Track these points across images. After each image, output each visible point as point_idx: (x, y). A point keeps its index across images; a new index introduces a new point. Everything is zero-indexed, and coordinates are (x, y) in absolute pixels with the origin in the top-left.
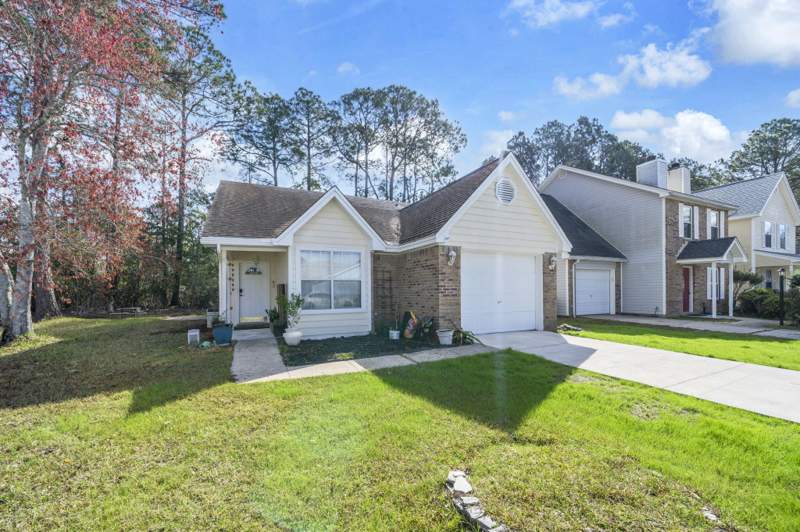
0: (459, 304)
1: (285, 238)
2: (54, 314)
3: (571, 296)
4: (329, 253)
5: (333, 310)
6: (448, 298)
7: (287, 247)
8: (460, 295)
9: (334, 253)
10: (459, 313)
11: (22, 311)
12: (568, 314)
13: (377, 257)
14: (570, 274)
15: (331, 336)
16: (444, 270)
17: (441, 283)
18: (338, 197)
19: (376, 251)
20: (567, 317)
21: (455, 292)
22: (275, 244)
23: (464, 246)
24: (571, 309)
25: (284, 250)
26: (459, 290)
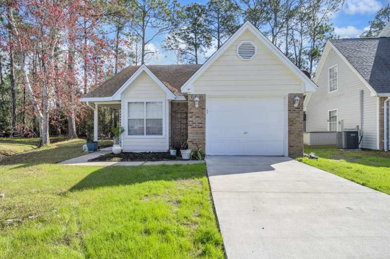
0: (204, 133)
1: (117, 96)
2: (74, 137)
3: (382, 131)
4: (143, 103)
5: (145, 136)
6: (195, 129)
7: (120, 101)
8: (205, 127)
9: (147, 103)
10: (204, 140)
11: (45, 134)
12: (378, 148)
13: (172, 104)
14: (382, 110)
15: (144, 151)
16: (192, 111)
17: (190, 119)
18: (146, 71)
19: (172, 100)
20: (376, 151)
21: (200, 125)
22: (111, 100)
23: (207, 94)
24: (382, 144)
25: (119, 103)
26: (205, 123)
